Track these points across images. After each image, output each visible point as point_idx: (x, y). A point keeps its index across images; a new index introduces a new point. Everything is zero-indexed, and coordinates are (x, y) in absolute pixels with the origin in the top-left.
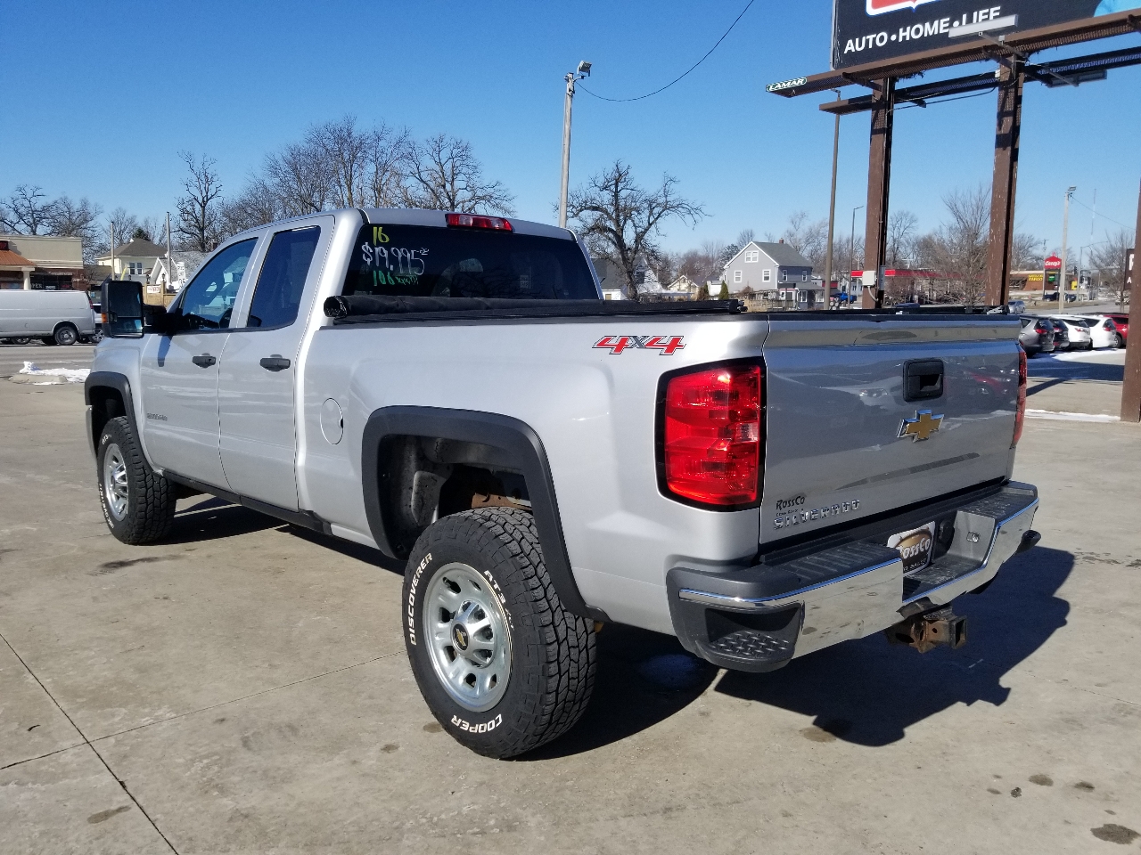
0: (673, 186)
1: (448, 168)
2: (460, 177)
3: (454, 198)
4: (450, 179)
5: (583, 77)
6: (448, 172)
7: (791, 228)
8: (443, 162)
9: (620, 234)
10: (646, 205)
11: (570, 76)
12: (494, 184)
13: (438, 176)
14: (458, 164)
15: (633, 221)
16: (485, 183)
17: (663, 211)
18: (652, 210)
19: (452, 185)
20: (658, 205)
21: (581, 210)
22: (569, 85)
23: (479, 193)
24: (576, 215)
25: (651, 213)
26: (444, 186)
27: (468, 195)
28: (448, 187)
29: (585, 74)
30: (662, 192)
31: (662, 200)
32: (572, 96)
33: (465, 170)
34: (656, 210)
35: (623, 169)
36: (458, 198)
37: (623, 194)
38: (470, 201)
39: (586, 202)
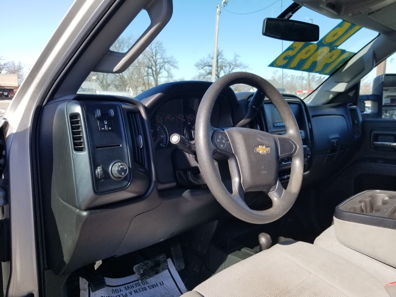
0: (238, 58)
1: (154, 51)
2: (159, 54)
3: (156, 62)
4: (155, 55)
6: (154, 53)
8: (152, 48)
9: (218, 76)
10: (228, 65)
12: (171, 57)
13: (150, 54)
14: (158, 49)
15: (224, 71)
16: (168, 56)
17: (234, 67)
18: (230, 67)
19: (156, 57)
20: (233, 65)
21: (204, 66)
23: (166, 60)
24: (202, 68)
26: (153, 57)
27: (162, 61)
28: (154, 57)
29: (225, 5)
30: (234, 60)
31: (234, 63)
33: (160, 52)
34: (232, 67)
35: (220, 51)
36: (158, 61)
37: (220, 60)
38: (162, 63)
39: (206, 64)
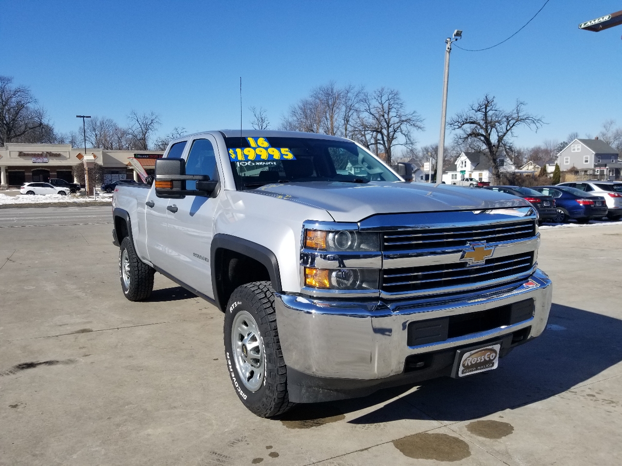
0: (522, 107)
1: (386, 105)
2: (393, 110)
3: (389, 122)
4: (387, 112)
5: (456, 40)
6: (386, 109)
7: (604, 130)
8: (383, 102)
9: (488, 137)
10: (505, 119)
11: (448, 39)
12: (412, 112)
13: (380, 110)
14: (392, 103)
15: (496, 129)
16: (407, 112)
17: (516, 122)
19: (388, 115)
20: (513, 119)
21: (463, 124)
22: (448, 46)
23: (403, 118)
24: (460, 127)
25: (508, 123)
26: (383, 116)
27: (397, 120)
28: (386, 116)
29: (458, 38)
30: (515, 111)
31: (515, 116)
32: (449, 52)
33: (395, 106)
34: (512, 122)
35: (490, 98)
36: (391, 122)
37: (490, 113)
38: (398, 123)
39: (466, 119)
